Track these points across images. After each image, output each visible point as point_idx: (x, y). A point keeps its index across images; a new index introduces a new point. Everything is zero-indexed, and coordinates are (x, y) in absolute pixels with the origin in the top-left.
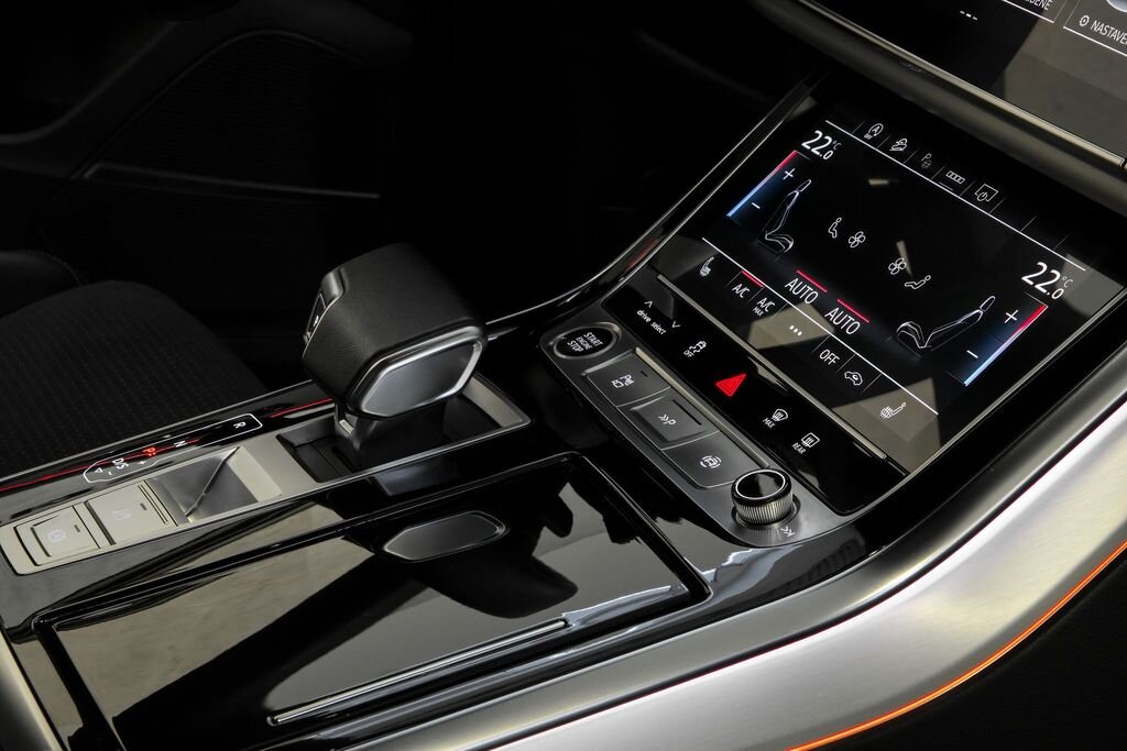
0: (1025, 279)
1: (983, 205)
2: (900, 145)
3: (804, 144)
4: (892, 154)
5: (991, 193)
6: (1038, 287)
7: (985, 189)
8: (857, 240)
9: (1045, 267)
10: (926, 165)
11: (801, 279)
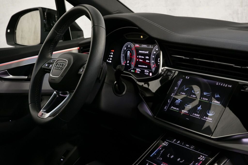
0: (199, 158)
1: (192, 149)
2: (179, 142)
3: (163, 144)
4: (178, 143)
5: (193, 147)
6: (201, 159)
7: (192, 147)
8: (172, 157)
9: (202, 156)
10: (183, 144)
11: (163, 164)
